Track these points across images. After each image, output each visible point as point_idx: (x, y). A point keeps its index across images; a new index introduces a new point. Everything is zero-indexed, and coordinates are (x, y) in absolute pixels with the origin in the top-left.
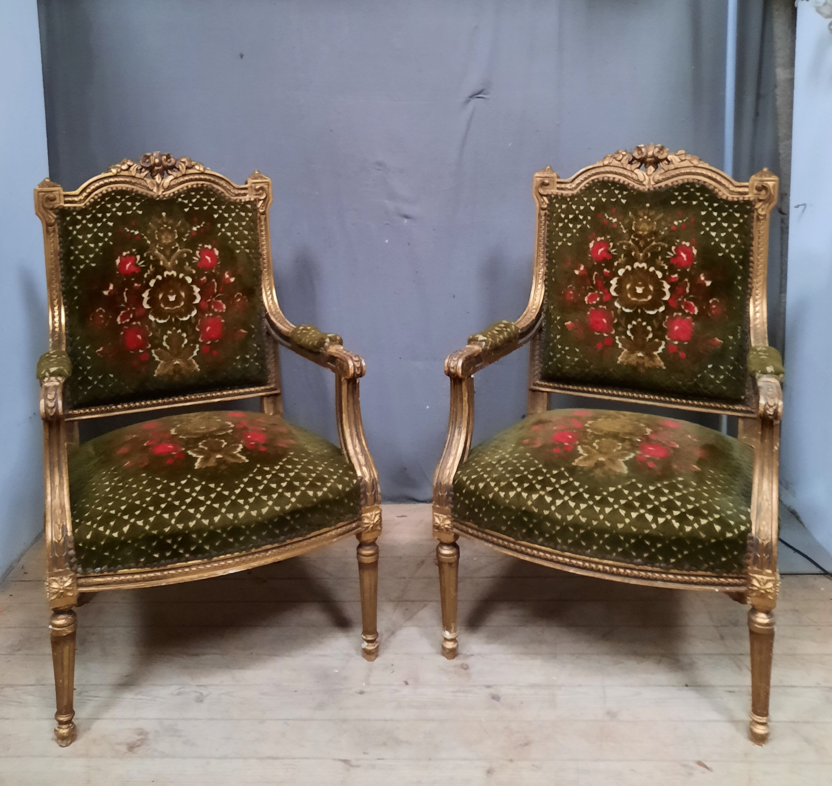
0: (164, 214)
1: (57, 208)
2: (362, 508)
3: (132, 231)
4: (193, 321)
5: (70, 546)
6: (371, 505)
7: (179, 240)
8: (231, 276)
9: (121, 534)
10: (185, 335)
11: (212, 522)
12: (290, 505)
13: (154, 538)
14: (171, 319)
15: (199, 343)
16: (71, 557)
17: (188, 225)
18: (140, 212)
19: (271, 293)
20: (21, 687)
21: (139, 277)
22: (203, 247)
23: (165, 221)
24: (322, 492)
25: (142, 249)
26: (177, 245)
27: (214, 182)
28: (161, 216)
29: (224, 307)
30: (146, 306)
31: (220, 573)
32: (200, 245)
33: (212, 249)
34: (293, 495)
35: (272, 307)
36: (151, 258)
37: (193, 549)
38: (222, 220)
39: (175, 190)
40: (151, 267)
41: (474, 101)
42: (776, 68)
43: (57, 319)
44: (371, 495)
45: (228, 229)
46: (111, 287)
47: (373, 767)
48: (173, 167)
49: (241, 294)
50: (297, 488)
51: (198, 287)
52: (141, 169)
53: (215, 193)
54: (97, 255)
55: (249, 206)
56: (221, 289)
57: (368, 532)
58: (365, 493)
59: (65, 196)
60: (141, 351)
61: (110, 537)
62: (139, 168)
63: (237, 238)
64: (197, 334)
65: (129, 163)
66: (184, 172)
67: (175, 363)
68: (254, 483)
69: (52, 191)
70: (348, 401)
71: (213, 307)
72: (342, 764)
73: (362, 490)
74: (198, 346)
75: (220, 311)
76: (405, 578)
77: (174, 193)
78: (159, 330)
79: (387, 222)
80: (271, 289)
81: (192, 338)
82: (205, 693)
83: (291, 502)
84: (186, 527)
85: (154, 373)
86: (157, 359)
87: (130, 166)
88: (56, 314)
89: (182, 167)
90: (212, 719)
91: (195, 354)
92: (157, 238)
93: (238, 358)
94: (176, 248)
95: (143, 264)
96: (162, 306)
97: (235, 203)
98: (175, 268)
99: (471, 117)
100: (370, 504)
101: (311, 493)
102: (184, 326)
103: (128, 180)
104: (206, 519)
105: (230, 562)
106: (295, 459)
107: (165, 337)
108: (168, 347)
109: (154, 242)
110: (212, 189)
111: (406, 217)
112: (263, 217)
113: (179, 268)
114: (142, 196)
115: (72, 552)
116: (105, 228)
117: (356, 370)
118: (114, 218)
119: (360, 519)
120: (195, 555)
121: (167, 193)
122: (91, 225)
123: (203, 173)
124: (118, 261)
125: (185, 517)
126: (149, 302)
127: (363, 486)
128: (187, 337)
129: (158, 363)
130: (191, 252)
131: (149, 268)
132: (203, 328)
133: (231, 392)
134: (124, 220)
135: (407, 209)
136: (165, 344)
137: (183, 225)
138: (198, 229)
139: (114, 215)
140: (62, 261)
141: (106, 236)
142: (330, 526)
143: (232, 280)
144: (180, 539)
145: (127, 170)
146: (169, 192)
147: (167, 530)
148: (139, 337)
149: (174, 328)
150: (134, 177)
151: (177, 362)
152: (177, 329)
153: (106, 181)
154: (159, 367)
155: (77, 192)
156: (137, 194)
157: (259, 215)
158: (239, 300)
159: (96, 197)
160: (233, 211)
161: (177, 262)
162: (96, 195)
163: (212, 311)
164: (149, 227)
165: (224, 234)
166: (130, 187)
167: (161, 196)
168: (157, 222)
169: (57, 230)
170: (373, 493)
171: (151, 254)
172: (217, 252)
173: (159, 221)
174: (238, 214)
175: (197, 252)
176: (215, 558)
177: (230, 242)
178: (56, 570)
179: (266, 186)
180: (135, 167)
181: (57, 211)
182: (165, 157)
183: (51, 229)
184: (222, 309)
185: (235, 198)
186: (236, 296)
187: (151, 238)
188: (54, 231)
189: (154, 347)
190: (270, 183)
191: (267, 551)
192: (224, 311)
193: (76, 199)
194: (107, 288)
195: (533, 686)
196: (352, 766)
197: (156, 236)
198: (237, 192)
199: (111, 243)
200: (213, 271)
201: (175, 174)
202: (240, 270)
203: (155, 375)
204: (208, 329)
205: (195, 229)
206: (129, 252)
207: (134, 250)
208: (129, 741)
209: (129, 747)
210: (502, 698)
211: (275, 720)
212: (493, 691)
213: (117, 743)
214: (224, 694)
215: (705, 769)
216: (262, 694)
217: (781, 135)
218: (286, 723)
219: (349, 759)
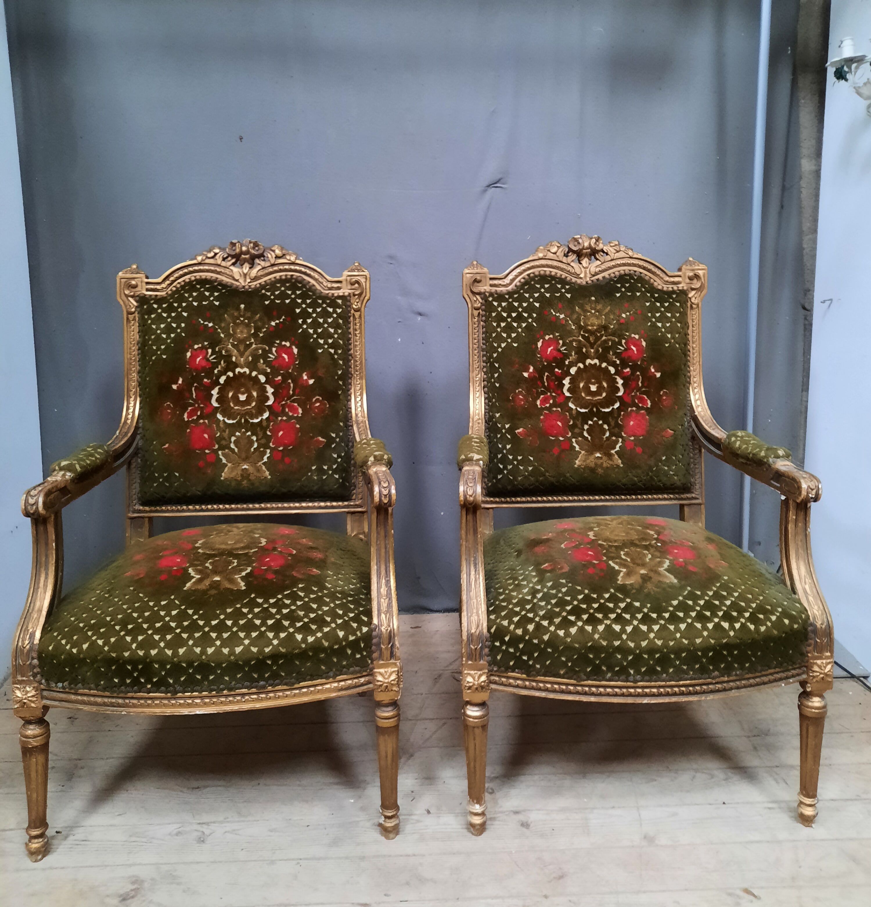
0: (242, 306)
1: (137, 296)
2: (375, 662)
3: (206, 323)
4: (265, 424)
5: (35, 655)
6: (387, 660)
7: (255, 335)
8: (310, 378)
9: (80, 651)
10: (254, 438)
11: (175, 654)
12: (271, 647)
13: (113, 661)
14: (241, 419)
15: (269, 447)
16: (34, 667)
17: (266, 319)
18: (217, 303)
19: (362, 398)
21: (209, 373)
22: (280, 344)
23: (242, 314)
24: (314, 638)
25: (215, 342)
26: (253, 340)
27: (305, 273)
28: (239, 309)
29: (300, 411)
30: (215, 404)
31: (186, 711)
32: (278, 342)
33: (290, 347)
34: (276, 637)
35: (360, 415)
36: (223, 352)
37: (155, 680)
38: (305, 315)
39: (262, 281)
40: (222, 362)
41: (492, 190)
42: (801, 158)
43: (131, 410)
44: (386, 648)
45: (310, 326)
46: (180, 382)
48: (261, 256)
49: (321, 399)
50: (284, 629)
51: (272, 387)
52: (227, 257)
53: (304, 284)
54: (168, 347)
55: (340, 301)
56: (297, 391)
57: (381, 691)
58: (378, 645)
59: (147, 283)
60: (207, 451)
61: (70, 653)
62: (225, 256)
63: (320, 336)
64: (268, 438)
65: (217, 251)
66: (272, 262)
67: (243, 467)
68: (237, 615)
69: (134, 278)
70: (378, 533)
71: (287, 410)
73: (374, 641)
74: (268, 451)
75: (296, 415)
77: (260, 284)
78: (227, 431)
79: (400, 320)
80: (361, 395)
81: (263, 441)
82: (207, 832)
83: (272, 644)
84: (147, 655)
85: (221, 476)
86: (224, 461)
87: (216, 254)
88: (132, 405)
89: (271, 256)
90: (214, 862)
91: (265, 459)
92: (231, 332)
93: (314, 468)
94: (251, 344)
95: (213, 359)
96: (232, 405)
97: (325, 298)
98: (248, 365)
99: (488, 208)
100: (385, 658)
101: (299, 637)
102: (253, 428)
103: (212, 268)
104: (169, 649)
105: (198, 701)
106: (300, 594)
107: (233, 439)
108: (236, 450)
109: (228, 336)
110: (302, 281)
111: (420, 314)
112: (357, 314)
113: (253, 366)
114: (224, 286)
115: (35, 662)
116: (179, 318)
117: (383, 498)
118: (189, 308)
119: (371, 674)
120: (157, 687)
121: (254, 284)
122: (165, 315)
123: (293, 263)
124: (189, 354)
125: (148, 644)
126: (217, 400)
127: (376, 637)
128: (257, 441)
129: (225, 465)
130: (267, 348)
131: (220, 364)
132: (275, 432)
133: (310, 504)
134: (200, 311)
135: (420, 306)
136: (232, 446)
137: (260, 319)
138: (276, 324)
139: (190, 305)
140: (140, 351)
141: (179, 326)
142: (327, 678)
143: (311, 382)
144: (140, 667)
145: (213, 257)
146: (255, 283)
147: (126, 654)
148: (206, 436)
149: (243, 430)
150: (219, 265)
151: (245, 467)
152: (247, 431)
153: (191, 269)
154: (226, 470)
155: (160, 280)
156: (221, 284)
157: (352, 311)
158: (318, 404)
159: (178, 286)
160: (320, 306)
161: (250, 358)
162: (179, 283)
163: (286, 415)
164: (225, 320)
165: (305, 331)
166: (214, 275)
167: (247, 287)
168: (233, 314)
169: (137, 319)
170: (390, 646)
171: (223, 348)
172: (295, 351)
173: (236, 314)
174: (324, 309)
175: (274, 349)
176: (180, 695)
177: (312, 340)
178: (19, 678)
179: (363, 280)
180: (221, 255)
181: (137, 298)
182: (252, 245)
183: (131, 317)
184: (298, 413)
185: (327, 292)
186: (314, 400)
187: (225, 331)
188: (134, 319)
189: (221, 448)
190: (368, 276)
191: (243, 695)
192: (300, 415)
193: (158, 287)
194: (176, 383)
195: (563, 810)
197: (231, 329)
198: (329, 285)
199: (183, 335)
200: (290, 371)
201: (263, 263)
202: (321, 373)
203: (222, 478)
204: (281, 433)
205: (273, 324)
206: (200, 345)
207: (206, 343)
208: (122, 892)
209: (121, 898)
210: (531, 825)
211: (286, 860)
212: (521, 817)
213: (108, 896)
214: (228, 832)
215: (752, 898)
216: (271, 831)
217: (805, 229)
218: (298, 863)
219: (368, 903)
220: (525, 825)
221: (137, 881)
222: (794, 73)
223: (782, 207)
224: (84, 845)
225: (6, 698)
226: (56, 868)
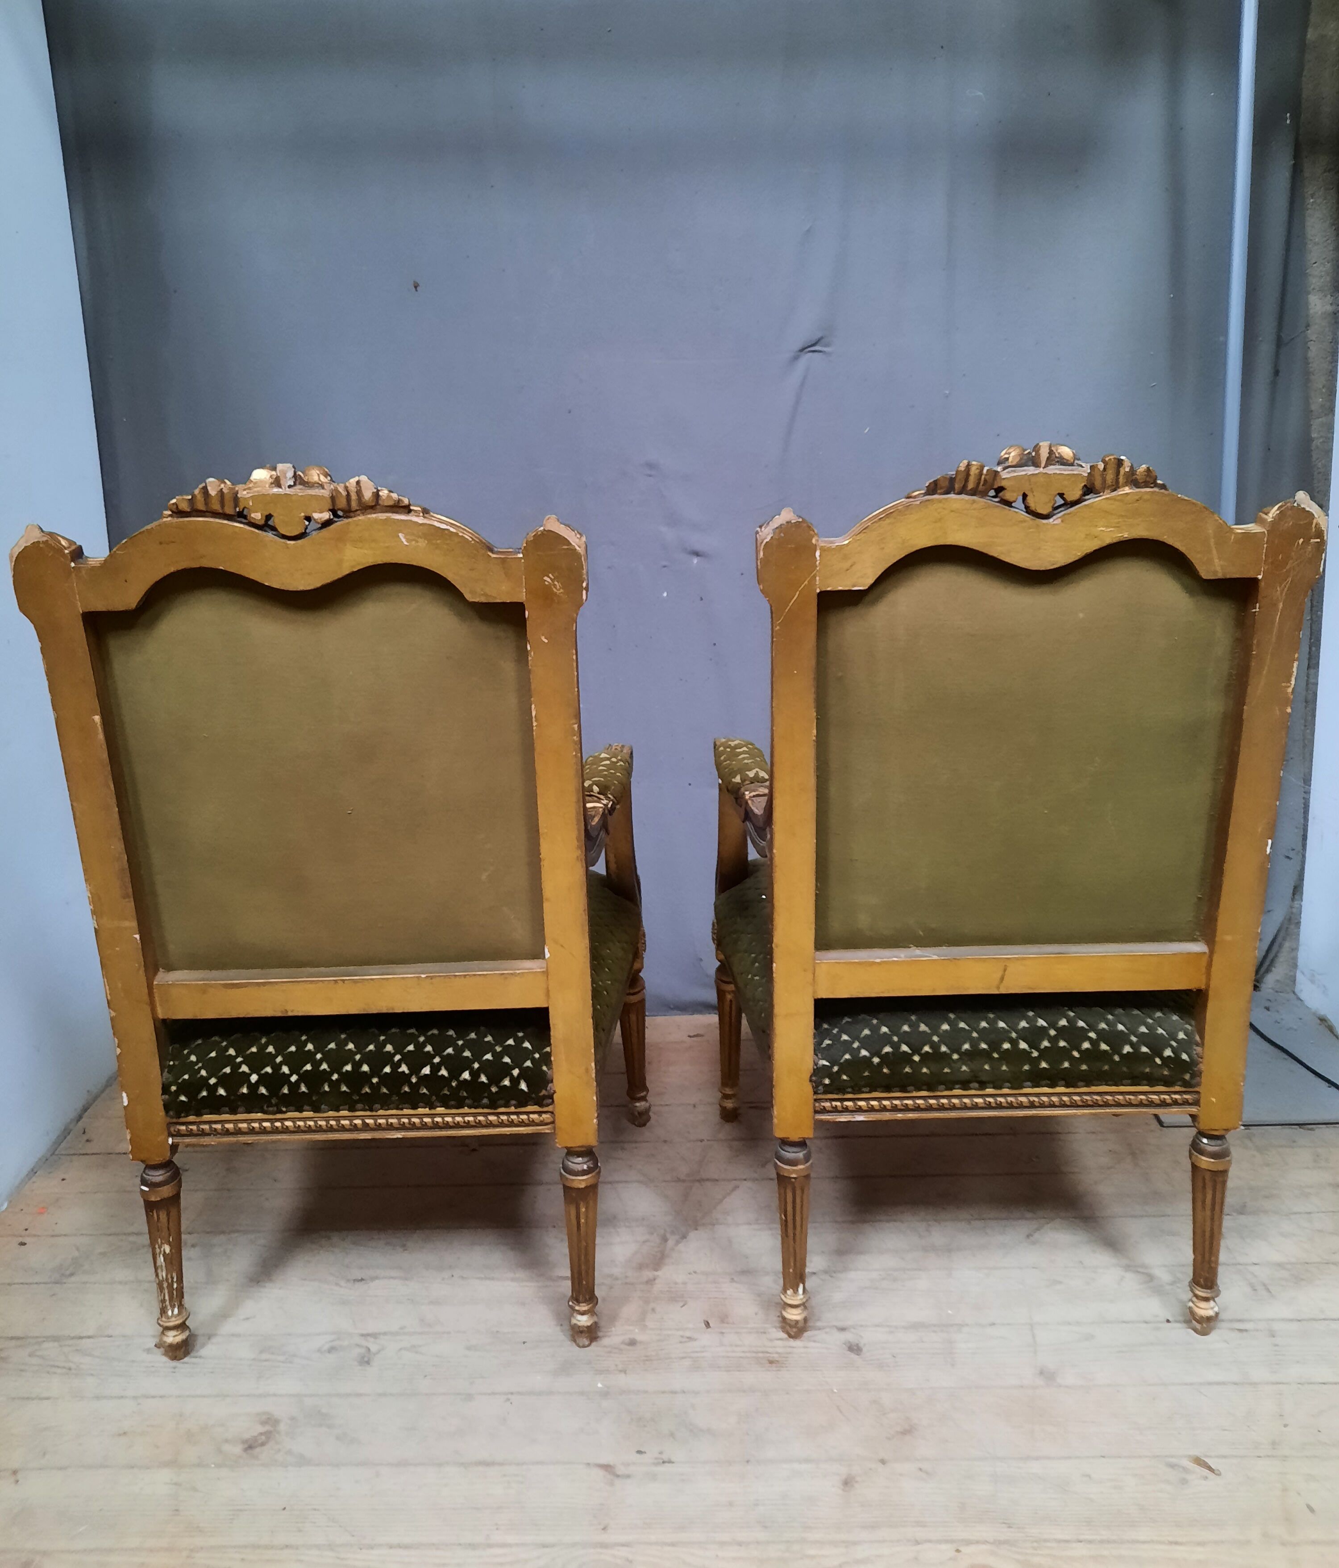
20: (71, 1342)
41: (807, 357)
42: (1309, 293)
47: (654, 1477)
72: (601, 1473)
76: (702, 1141)
79: (664, 563)
82: (374, 1348)
90: (384, 1395)
99: (802, 384)
111: (697, 554)
135: (698, 541)
195: (915, 1326)
196: (618, 1476)
208: (247, 1436)
209: (246, 1446)
210: (865, 1350)
211: (489, 1394)
212: (849, 1336)
213: (227, 1441)
214: (405, 1349)
215: (1206, 1472)
216: (469, 1348)
217: (1313, 407)
218: (508, 1400)
219: (611, 1463)
220: (855, 1349)
221: (270, 1421)
222: (1297, 155)
223: (1277, 373)
224: (194, 1364)
225: (85, 1137)
226: (153, 1397)
